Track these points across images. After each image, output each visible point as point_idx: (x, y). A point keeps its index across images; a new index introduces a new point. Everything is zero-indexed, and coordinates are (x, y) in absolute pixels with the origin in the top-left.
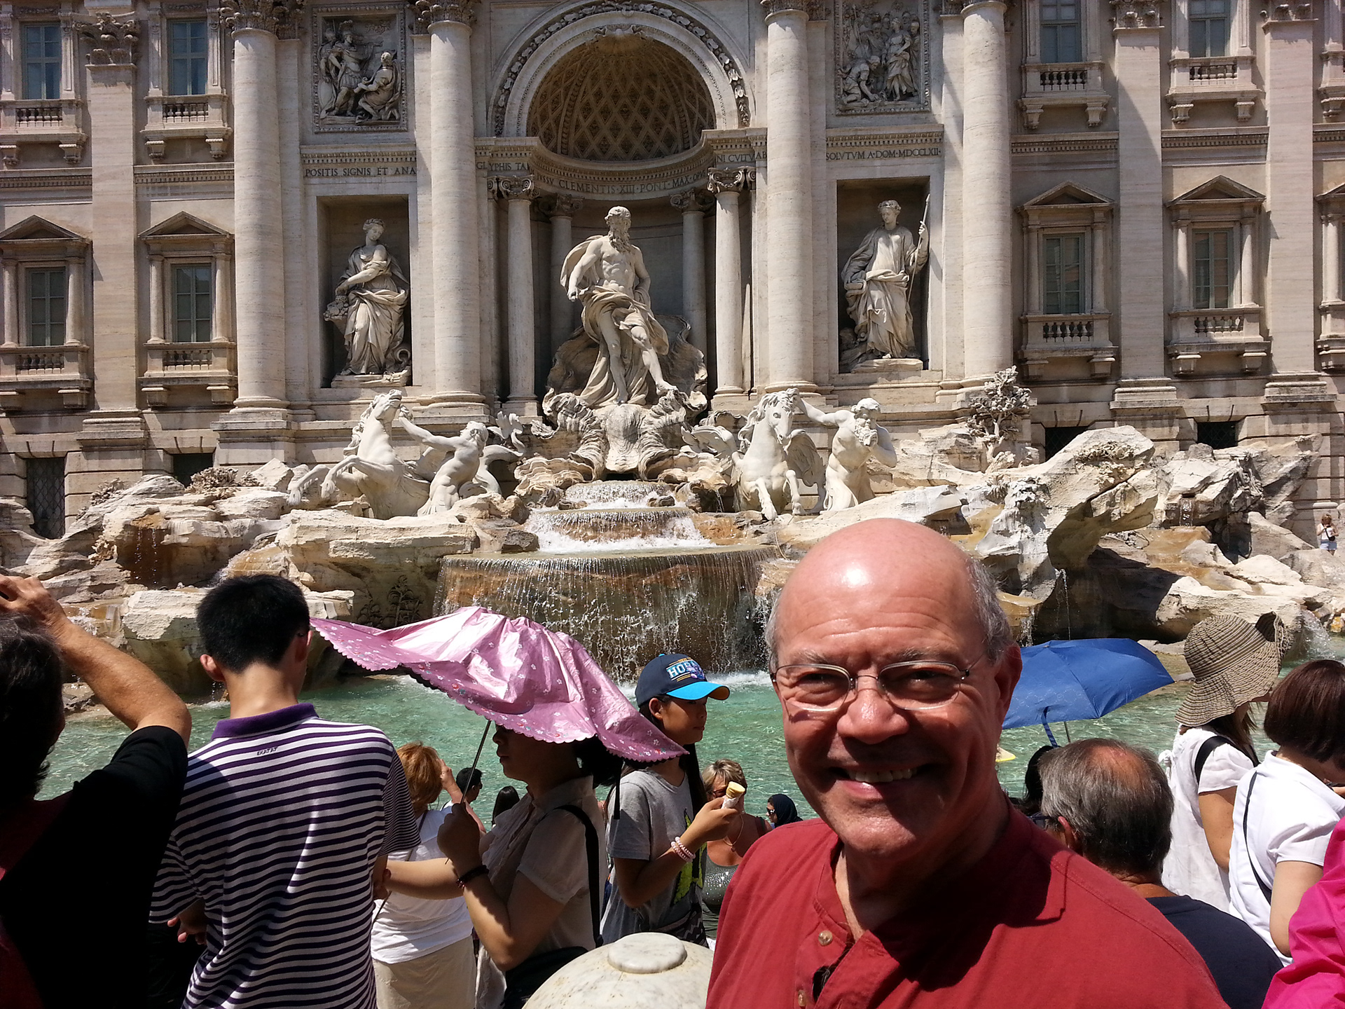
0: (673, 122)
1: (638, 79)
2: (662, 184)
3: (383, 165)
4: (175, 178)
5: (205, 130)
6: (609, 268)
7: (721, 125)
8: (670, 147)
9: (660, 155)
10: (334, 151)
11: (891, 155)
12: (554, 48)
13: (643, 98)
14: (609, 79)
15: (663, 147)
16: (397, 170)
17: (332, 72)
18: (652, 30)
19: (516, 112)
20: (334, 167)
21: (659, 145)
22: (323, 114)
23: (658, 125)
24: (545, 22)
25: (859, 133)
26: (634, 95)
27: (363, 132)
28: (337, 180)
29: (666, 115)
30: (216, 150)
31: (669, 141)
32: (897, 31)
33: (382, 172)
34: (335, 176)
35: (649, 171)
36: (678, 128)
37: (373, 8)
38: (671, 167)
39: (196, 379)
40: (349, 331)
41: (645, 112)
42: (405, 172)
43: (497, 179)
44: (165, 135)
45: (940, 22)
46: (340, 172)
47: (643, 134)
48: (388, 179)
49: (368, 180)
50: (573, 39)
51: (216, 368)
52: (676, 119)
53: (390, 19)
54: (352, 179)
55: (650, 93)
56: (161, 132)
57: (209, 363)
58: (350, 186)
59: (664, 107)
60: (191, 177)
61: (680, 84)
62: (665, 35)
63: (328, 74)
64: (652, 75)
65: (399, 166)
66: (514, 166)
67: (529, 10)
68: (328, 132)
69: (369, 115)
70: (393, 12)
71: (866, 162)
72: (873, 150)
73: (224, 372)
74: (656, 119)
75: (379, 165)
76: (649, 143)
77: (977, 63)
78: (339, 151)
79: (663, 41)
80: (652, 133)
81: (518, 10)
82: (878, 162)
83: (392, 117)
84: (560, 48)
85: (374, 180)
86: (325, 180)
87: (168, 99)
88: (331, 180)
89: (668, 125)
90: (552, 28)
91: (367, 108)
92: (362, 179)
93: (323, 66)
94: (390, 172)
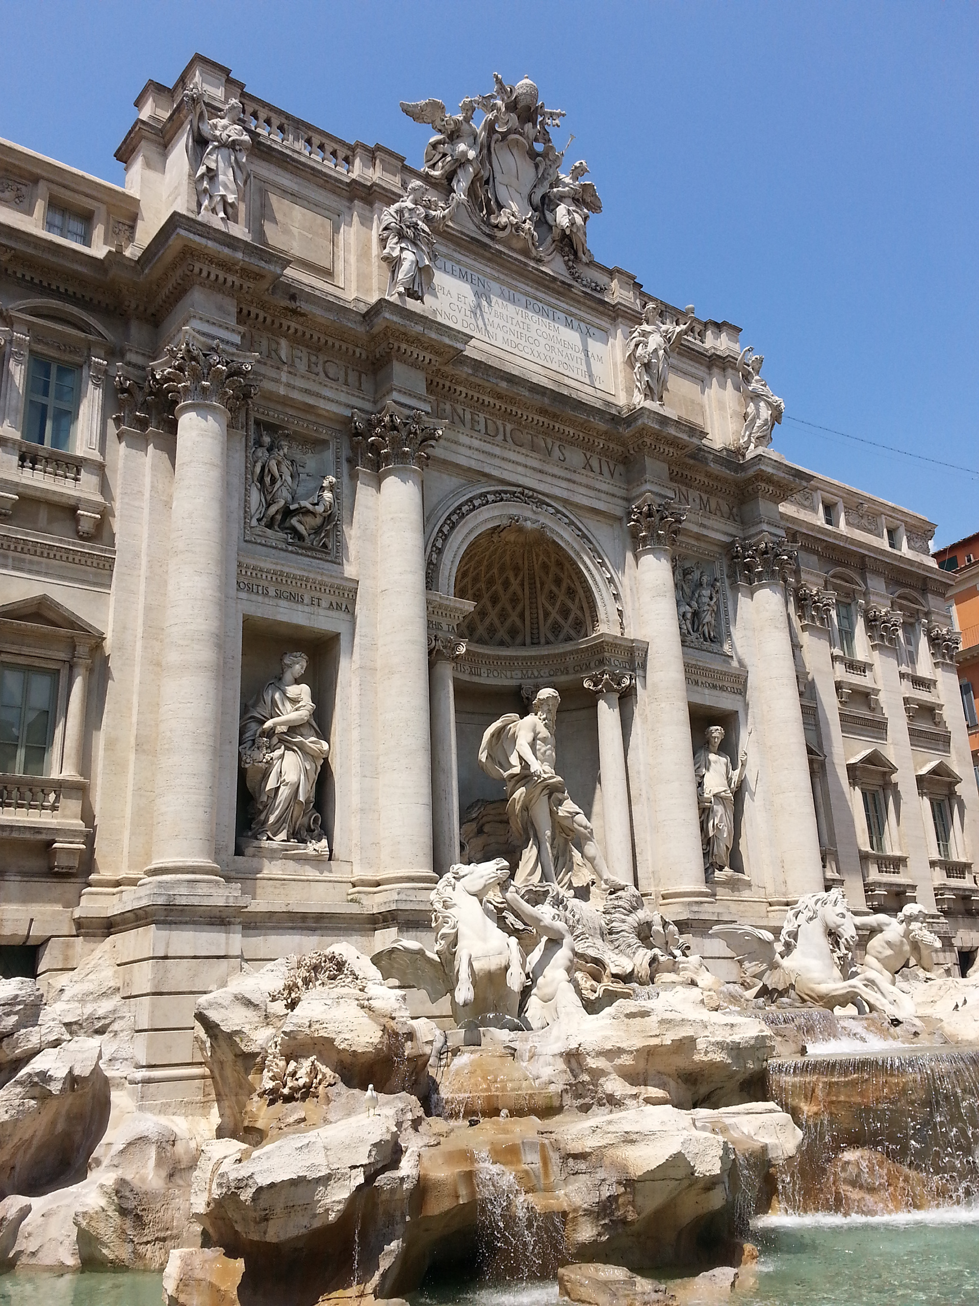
0: (522, 616)
1: (502, 569)
2: (509, 674)
3: (317, 595)
4: (23, 547)
5: (79, 499)
6: (544, 749)
7: (602, 628)
8: (513, 638)
9: (502, 643)
10: (273, 567)
11: (714, 687)
12: (478, 521)
13: (498, 587)
14: (479, 563)
15: (507, 638)
16: (331, 604)
17: (268, 480)
18: (552, 531)
19: (447, 574)
20: (266, 584)
21: (502, 633)
22: (254, 522)
23: (503, 616)
24: (470, 495)
25: (699, 663)
26: (491, 582)
27: (297, 553)
28: (266, 600)
29: (514, 608)
30: (85, 526)
31: (513, 632)
32: (705, 586)
33: (315, 602)
34: (266, 594)
35: (499, 658)
36: (527, 623)
37: (311, 426)
38: (524, 658)
39: (37, 830)
40: (271, 784)
41: (495, 600)
42: (339, 607)
43: (436, 636)
44: (21, 490)
45: (735, 588)
46: (272, 592)
47: (487, 621)
48: (322, 612)
49: (300, 607)
50: (492, 518)
51: (64, 816)
52: (527, 614)
53: (324, 443)
54: (283, 603)
55: (506, 584)
56: (17, 484)
57: (54, 808)
58: (281, 610)
59: (515, 600)
60: (48, 552)
61: (542, 584)
62: (562, 537)
63: (261, 480)
64: (517, 569)
65: (334, 600)
66: (445, 628)
67: (454, 479)
68: (260, 544)
69: (301, 537)
70: (326, 437)
71: (699, 689)
72: (704, 679)
73: (78, 824)
74: (503, 609)
75: (313, 593)
76: (492, 630)
77: (776, 627)
78: (279, 568)
79: (560, 543)
80: (497, 622)
81: (445, 476)
82: (707, 691)
83: (325, 546)
84: (482, 523)
85: (306, 609)
86: (254, 597)
87: (27, 446)
88: (260, 599)
89: (514, 617)
90: (477, 503)
91: (301, 528)
92: (294, 606)
93: (258, 469)
94: (324, 604)
